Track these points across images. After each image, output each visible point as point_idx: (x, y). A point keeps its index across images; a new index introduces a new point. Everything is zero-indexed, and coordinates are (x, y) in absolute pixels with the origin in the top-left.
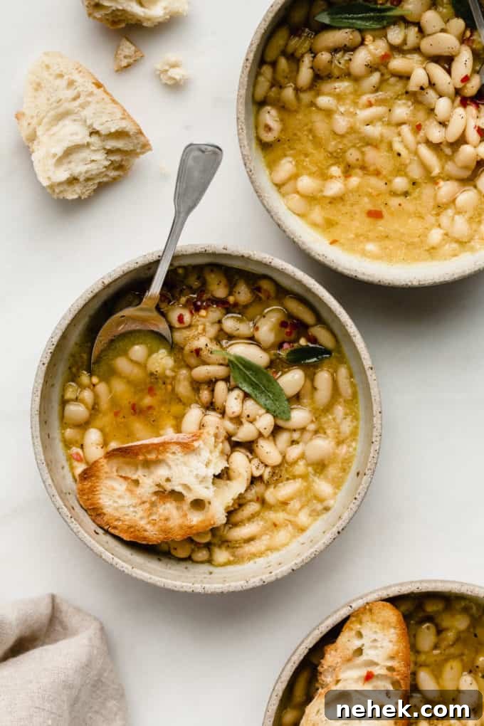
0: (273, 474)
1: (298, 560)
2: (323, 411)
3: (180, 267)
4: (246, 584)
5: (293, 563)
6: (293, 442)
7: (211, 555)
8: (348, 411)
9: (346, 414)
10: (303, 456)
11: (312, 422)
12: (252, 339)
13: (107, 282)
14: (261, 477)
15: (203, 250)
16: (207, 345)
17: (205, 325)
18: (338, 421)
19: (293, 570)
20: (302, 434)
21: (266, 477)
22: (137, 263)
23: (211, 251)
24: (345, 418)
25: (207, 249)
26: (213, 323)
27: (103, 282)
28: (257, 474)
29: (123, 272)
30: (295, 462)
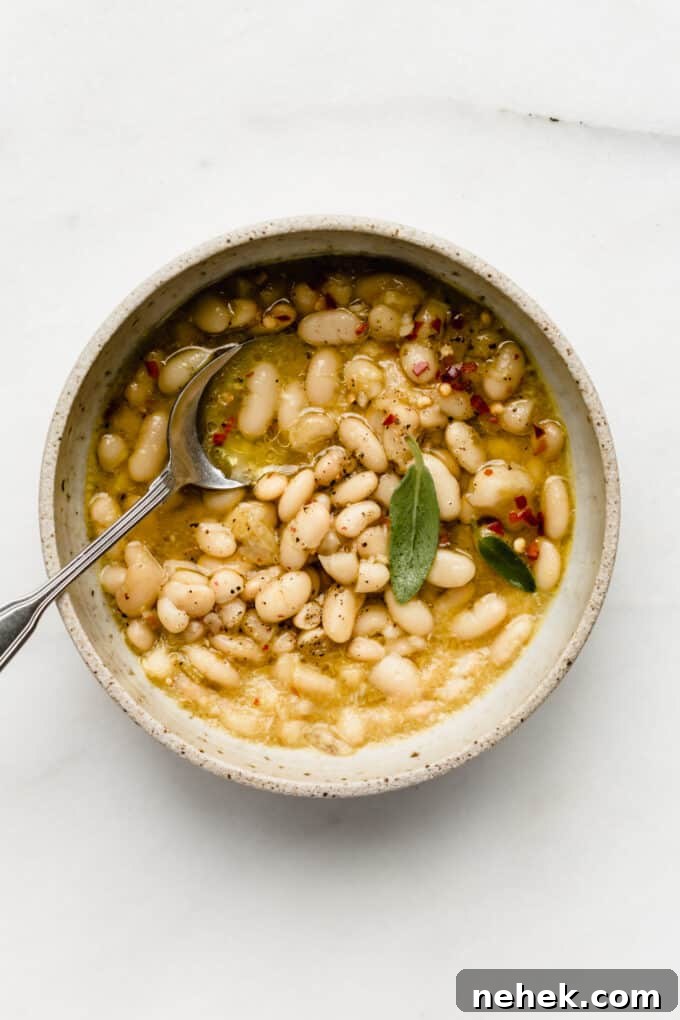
0: (318, 643)
1: (248, 773)
2: (451, 640)
3: (490, 312)
4: (161, 733)
5: (239, 770)
6: (378, 635)
7: (151, 648)
8: (478, 674)
9: (472, 675)
10: (370, 664)
11: (425, 637)
12: (464, 477)
13: (401, 235)
14: (299, 632)
15: (544, 325)
16: (408, 426)
17: (432, 403)
18: (455, 670)
19: (229, 776)
20: (400, 637)
21: (307, 638)
22: (458, 254)
23: (549, 336)
24: (465, 677)
25: (551, 330)
26: (442, 413)
27: (397, 231)
28: (299, 622)
29: (432, 246)
30: (354, 660)
